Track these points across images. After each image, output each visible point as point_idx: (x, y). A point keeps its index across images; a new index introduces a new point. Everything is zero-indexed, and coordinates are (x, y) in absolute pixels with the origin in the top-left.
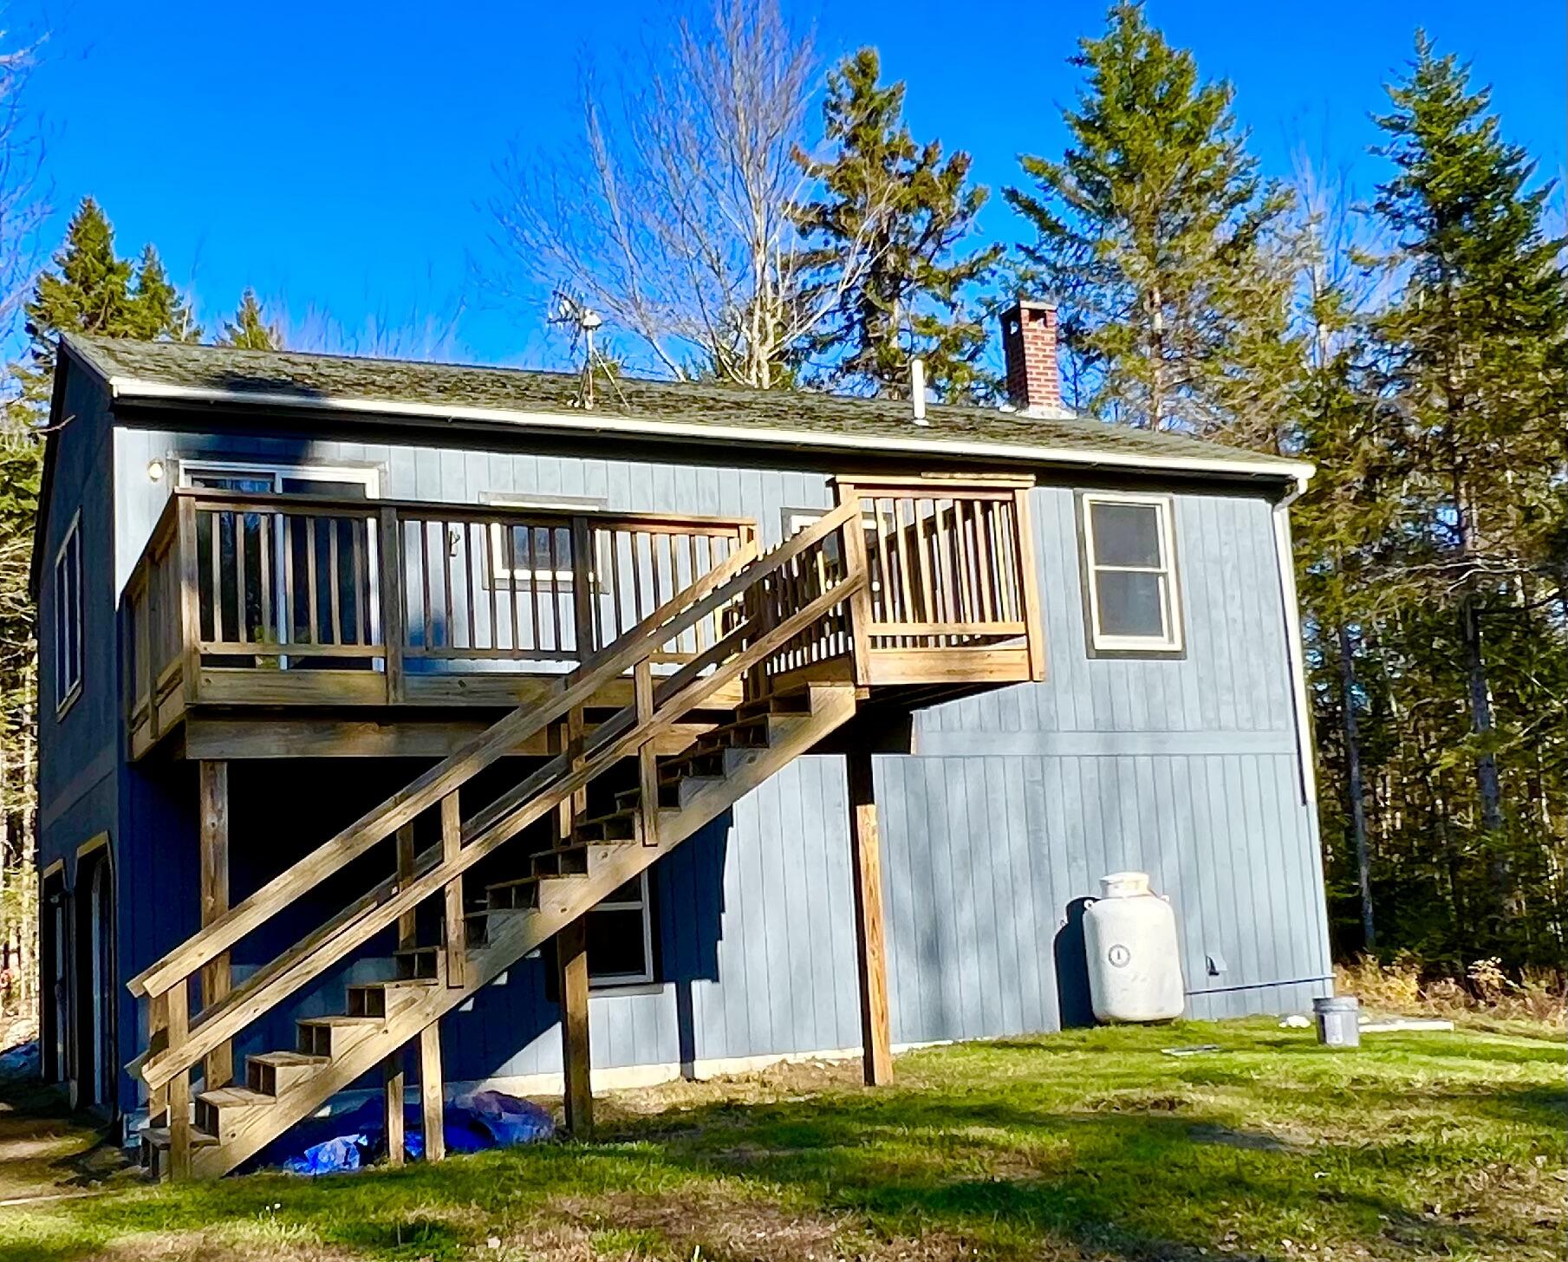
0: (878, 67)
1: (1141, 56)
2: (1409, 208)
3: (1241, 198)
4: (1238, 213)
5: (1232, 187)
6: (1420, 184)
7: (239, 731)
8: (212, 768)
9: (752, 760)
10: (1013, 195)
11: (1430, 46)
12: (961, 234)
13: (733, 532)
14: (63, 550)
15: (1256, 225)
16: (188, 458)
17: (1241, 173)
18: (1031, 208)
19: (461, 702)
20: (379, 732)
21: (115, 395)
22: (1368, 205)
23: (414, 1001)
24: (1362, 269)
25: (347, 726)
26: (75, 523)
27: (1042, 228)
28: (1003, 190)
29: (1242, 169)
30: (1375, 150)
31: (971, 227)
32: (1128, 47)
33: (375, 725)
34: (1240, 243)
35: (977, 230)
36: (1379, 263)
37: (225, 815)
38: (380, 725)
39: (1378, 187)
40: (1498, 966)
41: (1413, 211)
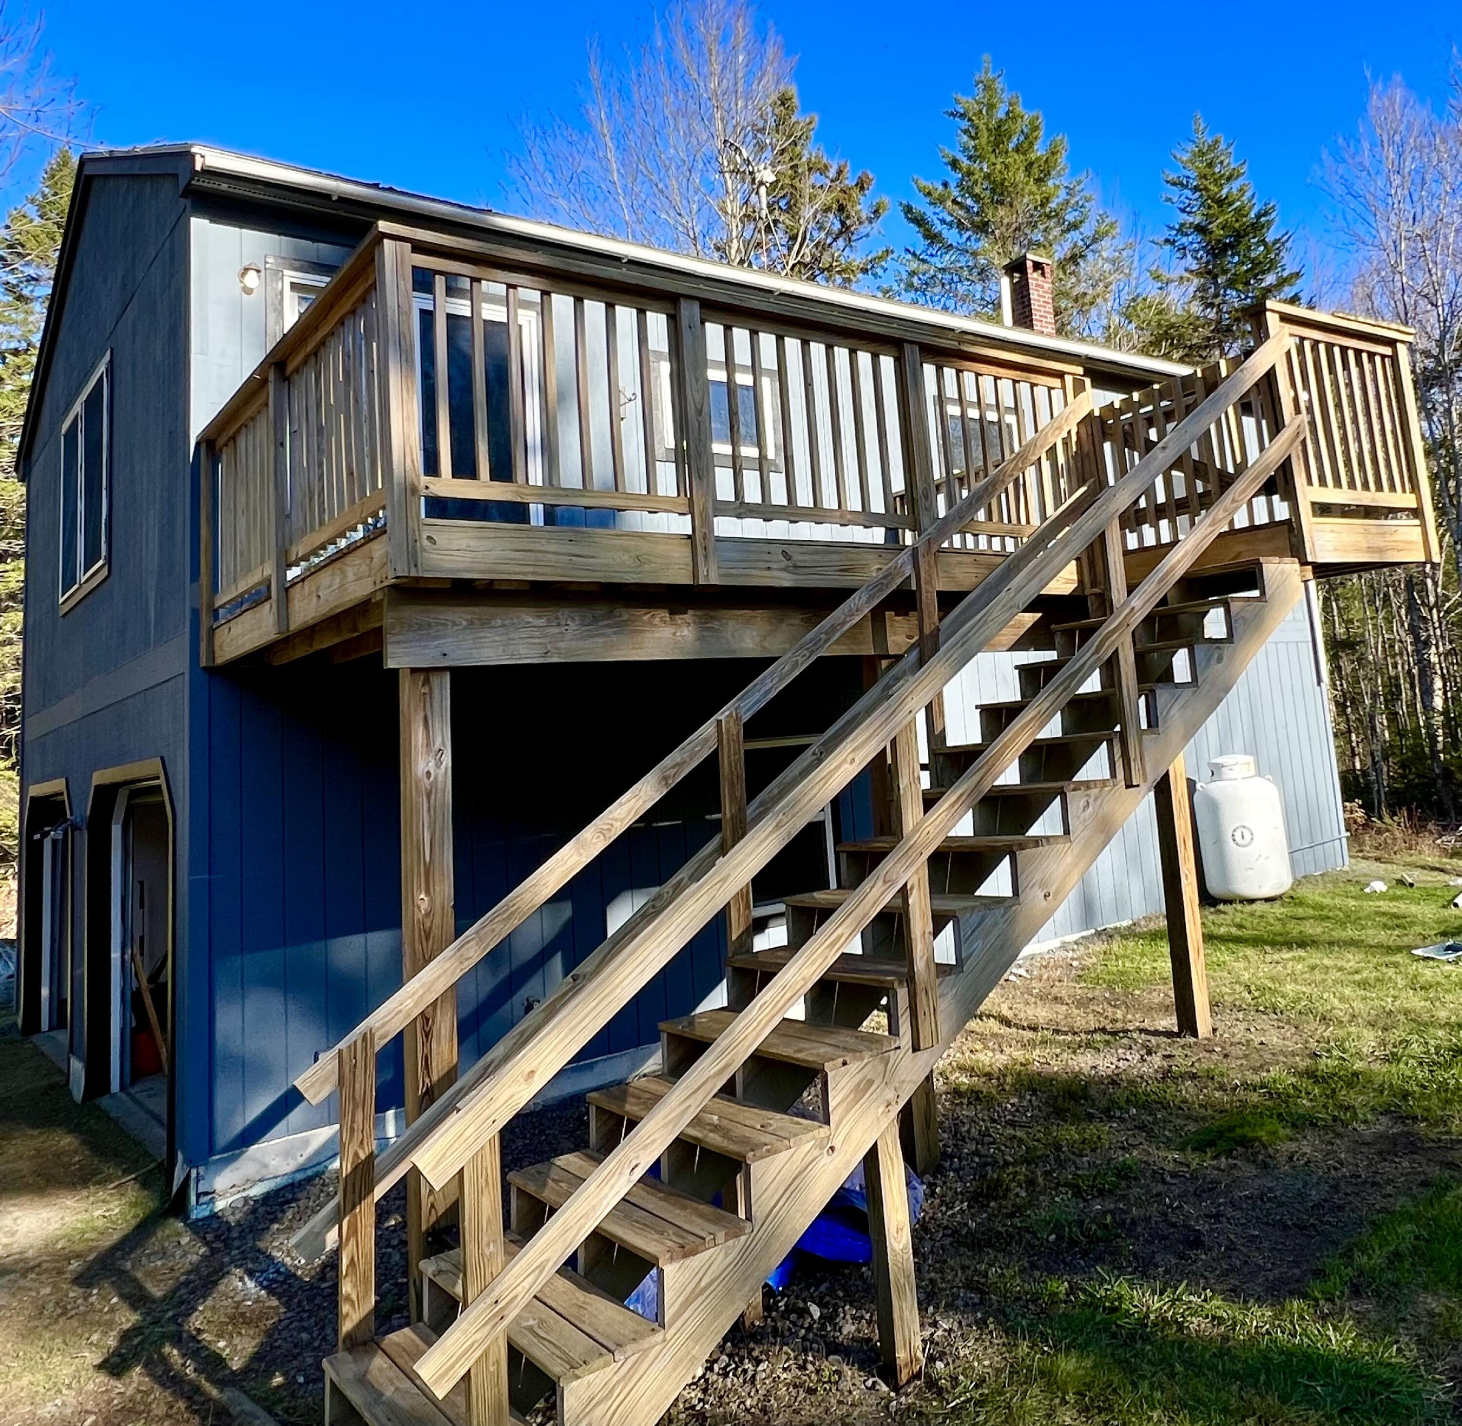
0: (796, 101)
1: (1001, 115)
2: (1192, 243)
3: (1074, 226)
4: (1074, 235)
5: (1070, 217)
6: (1200, 229)
7: (471, 623)
8: (427, 682)
9: (1220, 660)
10: (908, 210)
11: (1205, 128)
12: (867, 235)
13: (1056, 382)
14: (78, 408)
15: (1088, 247)
16: (296, 269)
17: (1077, 207)
18: (919, 221)
19: (786, 580)
20: (673, 622)
21: (198, 168)
22: (1161, 240)
23: (870, 1082)
24: (1159, 284)
25: (625, 614)
26: (102, 368)
27: (926, 237)
28: (901, 204)
29: (1081, 203)
30: (1170, 200)
31: (875, 231)
32: (991, 107)
33: (664, 614)
34: (1074, 259)
35: (879, 232)
36: (1173, 281)
37: (447, 759)
38: (672, 613)
39: (1168, 227)
40: (1360, 807)
41: (1195, 245)
